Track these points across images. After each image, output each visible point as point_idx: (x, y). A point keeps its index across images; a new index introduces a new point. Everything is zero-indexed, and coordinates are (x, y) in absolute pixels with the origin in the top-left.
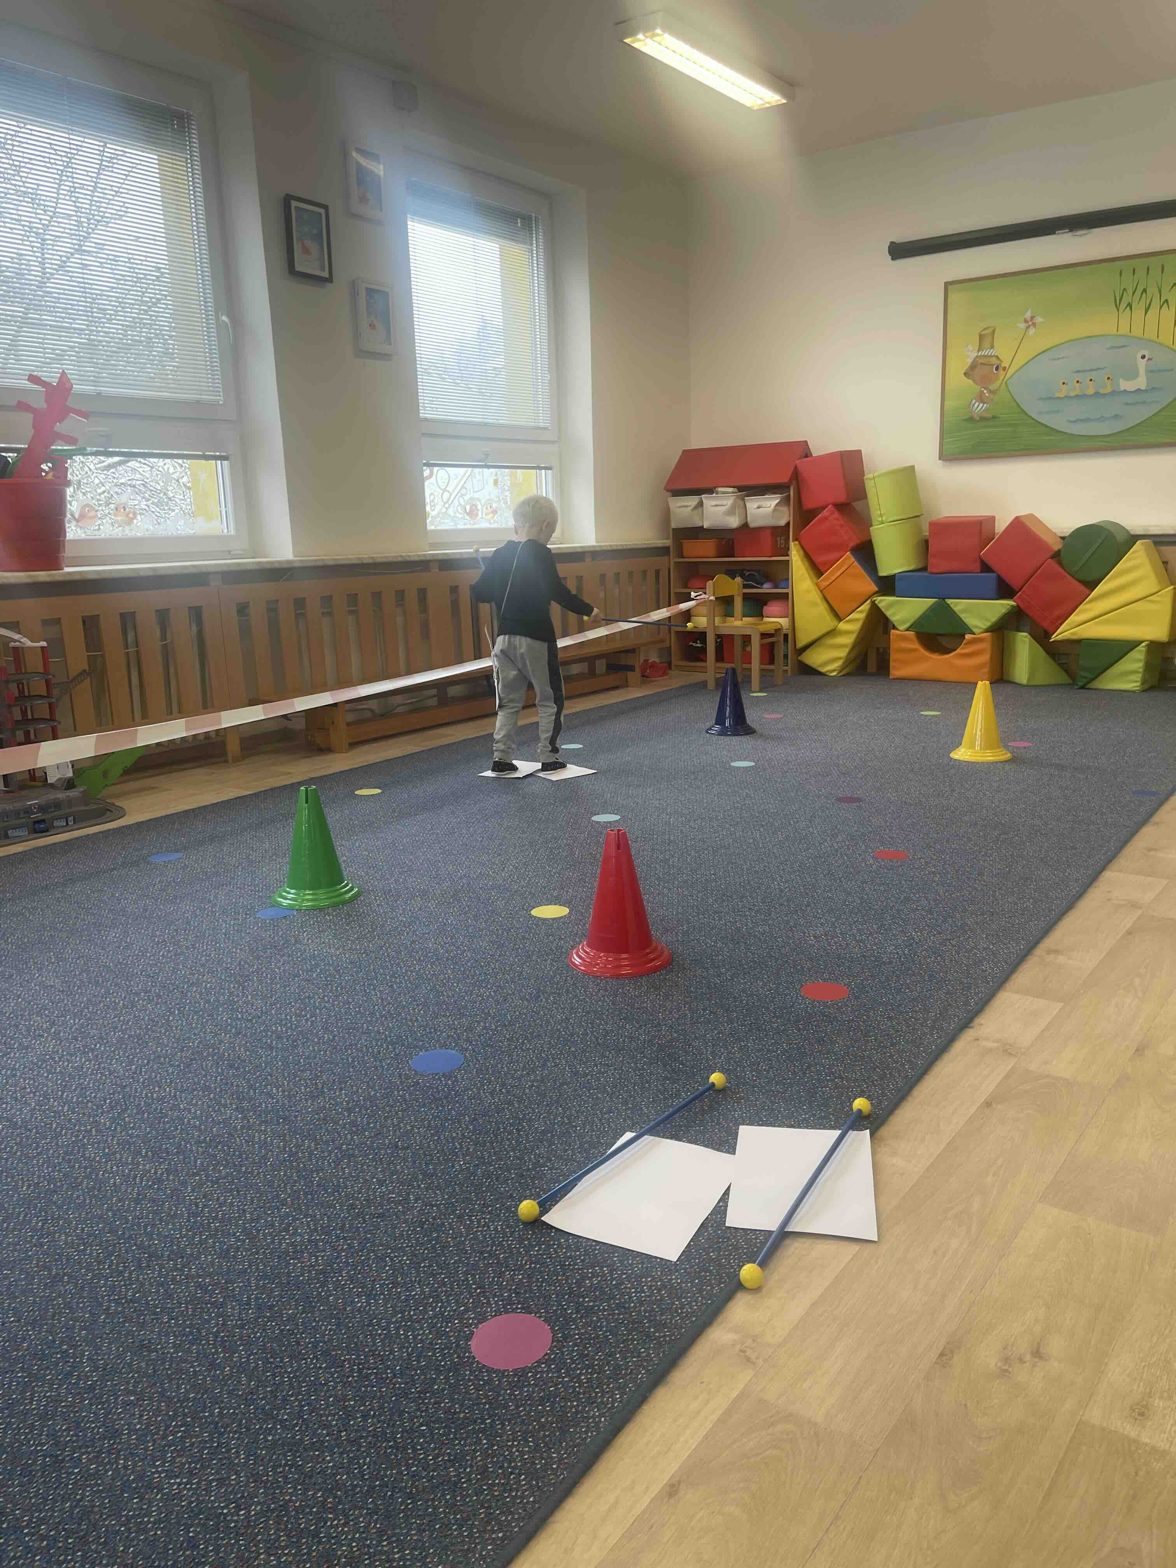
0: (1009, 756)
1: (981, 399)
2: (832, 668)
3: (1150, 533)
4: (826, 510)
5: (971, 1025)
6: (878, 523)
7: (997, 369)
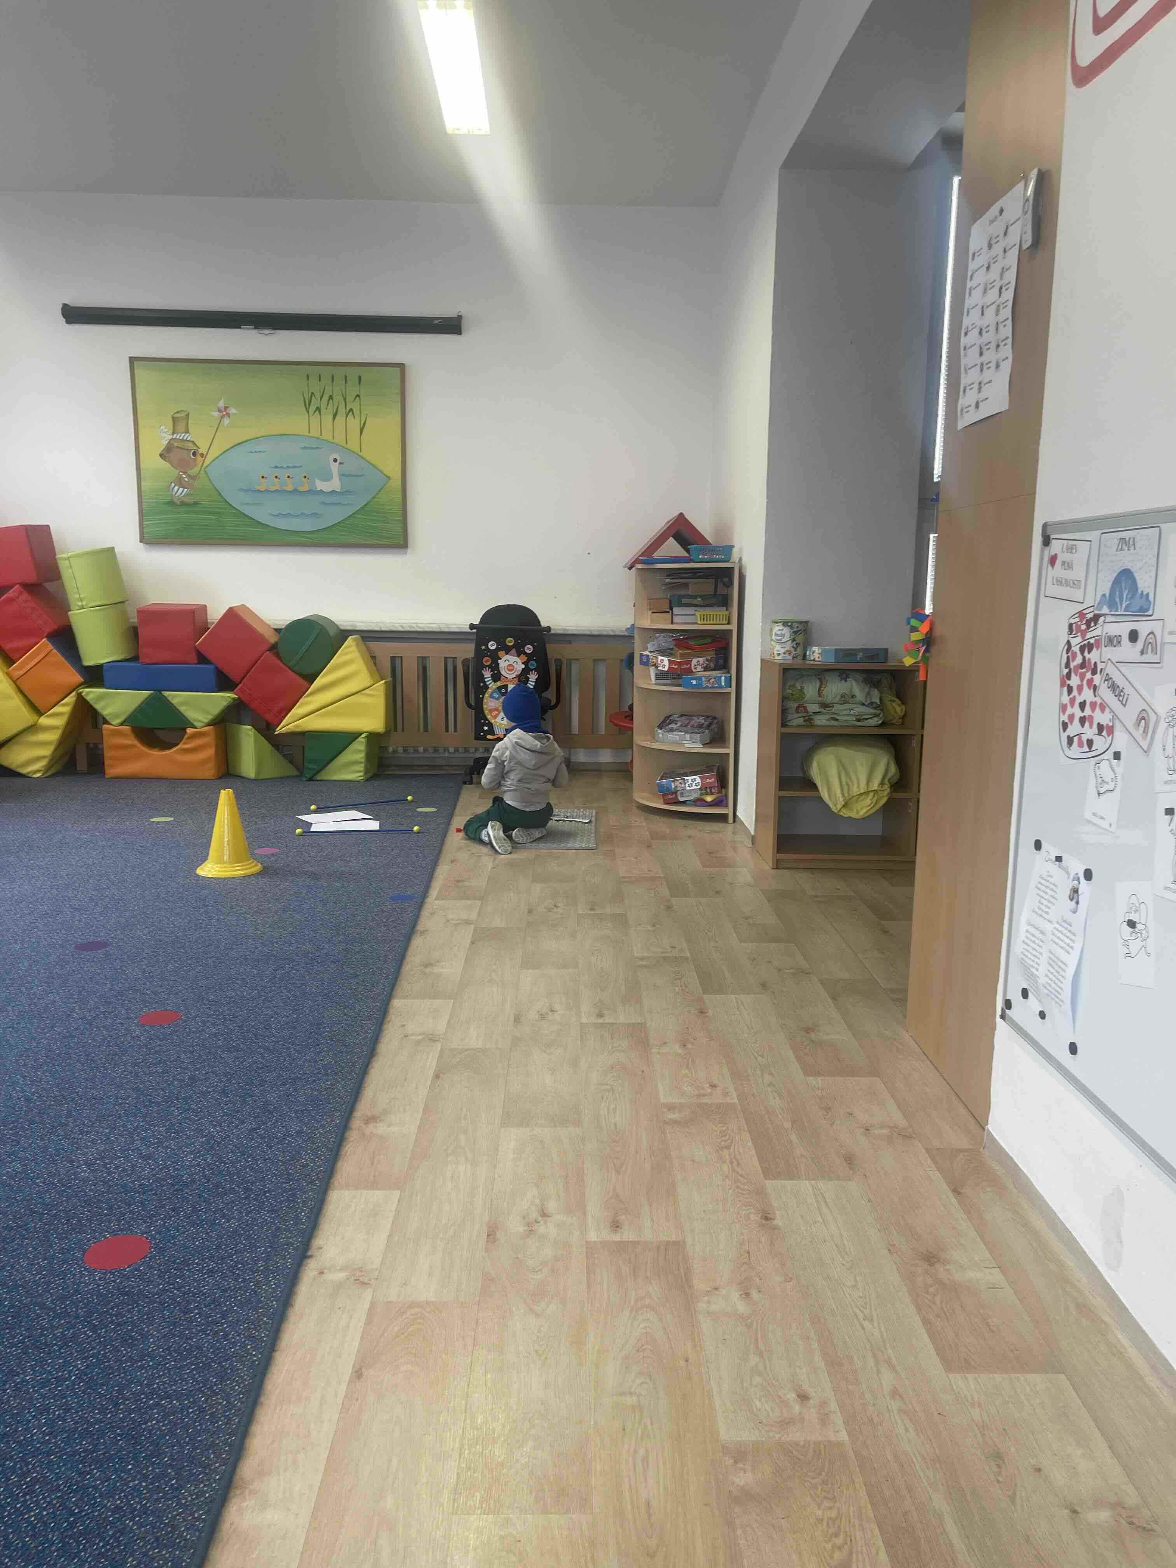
0: (258, 868)
1: (180, 482)
2: (36, 769)
3: (357, 628)
4: (12, 590)
5: (309, 1253)
6: (77, 608)
7: (194, 454)
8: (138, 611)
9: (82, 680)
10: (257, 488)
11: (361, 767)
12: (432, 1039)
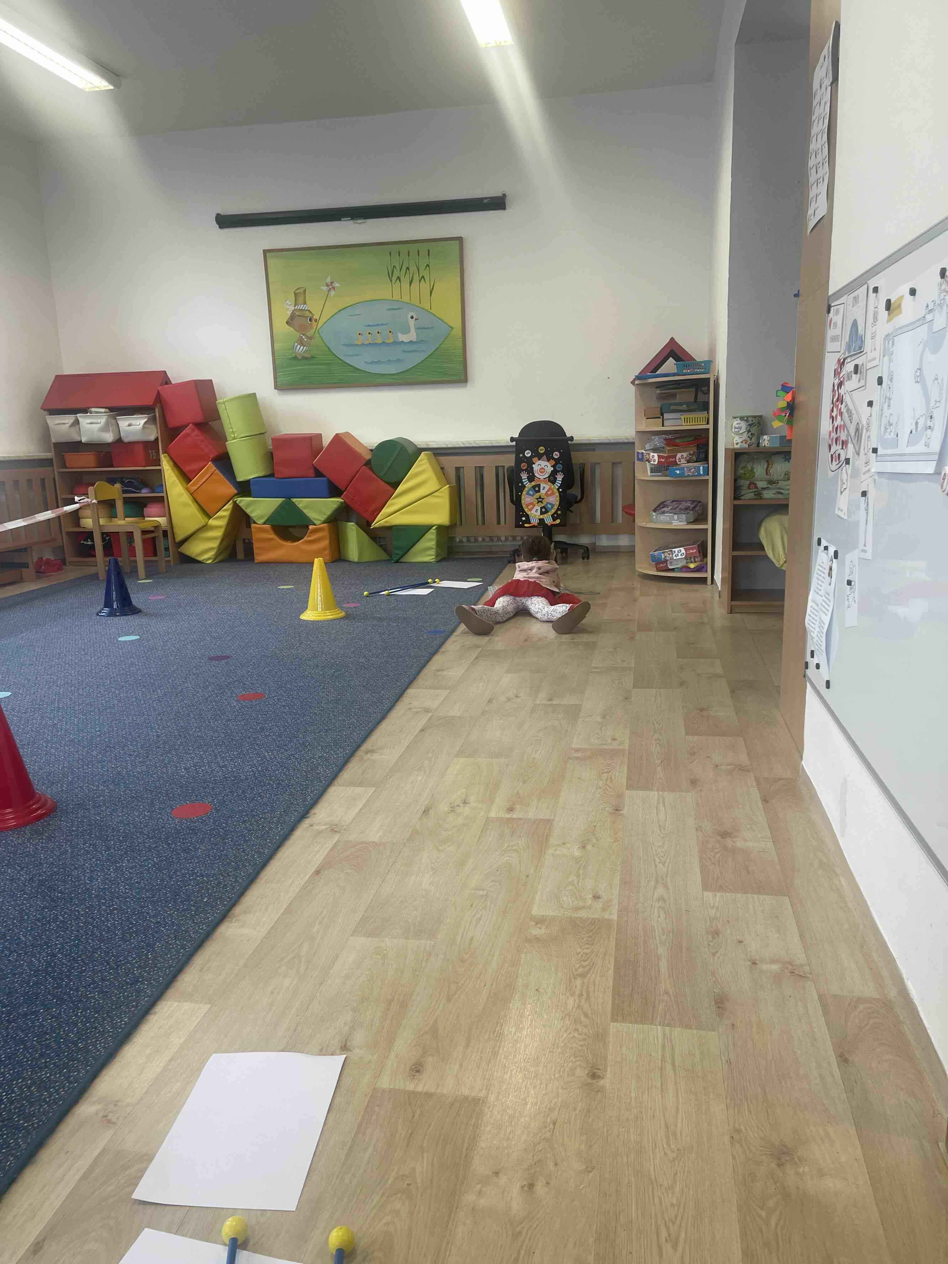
0: (343, 614)
1: (302, 343)
2: (207, 557)
3: (430, 447)
4: (188, 428)
5: (307, 816)
6: (231, 439)
7: (310, 320)
8: (272, 439)
9: (236, 492)
10: (356, 342)
11: (433, 552)
12: (427, 710)
